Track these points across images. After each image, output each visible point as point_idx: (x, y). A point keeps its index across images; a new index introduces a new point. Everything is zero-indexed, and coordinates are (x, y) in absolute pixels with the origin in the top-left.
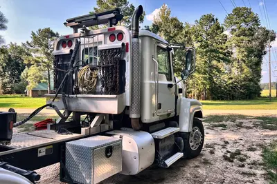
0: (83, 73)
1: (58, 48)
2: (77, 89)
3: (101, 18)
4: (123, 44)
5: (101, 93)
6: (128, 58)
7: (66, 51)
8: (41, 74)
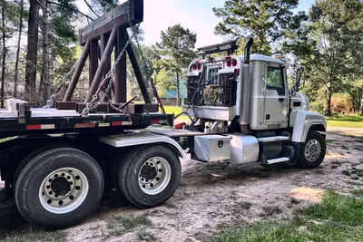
0: (207, 89)
1: (190, 71)
2: (203, 102)
3: (221, 48)
4: (235, 70)
5: (219, 105)
6: (239, 80)
7: (196, 73)
8: (170, 79)
